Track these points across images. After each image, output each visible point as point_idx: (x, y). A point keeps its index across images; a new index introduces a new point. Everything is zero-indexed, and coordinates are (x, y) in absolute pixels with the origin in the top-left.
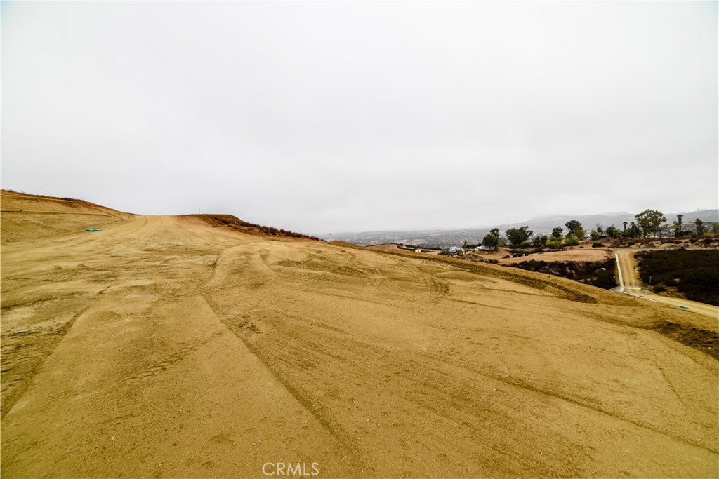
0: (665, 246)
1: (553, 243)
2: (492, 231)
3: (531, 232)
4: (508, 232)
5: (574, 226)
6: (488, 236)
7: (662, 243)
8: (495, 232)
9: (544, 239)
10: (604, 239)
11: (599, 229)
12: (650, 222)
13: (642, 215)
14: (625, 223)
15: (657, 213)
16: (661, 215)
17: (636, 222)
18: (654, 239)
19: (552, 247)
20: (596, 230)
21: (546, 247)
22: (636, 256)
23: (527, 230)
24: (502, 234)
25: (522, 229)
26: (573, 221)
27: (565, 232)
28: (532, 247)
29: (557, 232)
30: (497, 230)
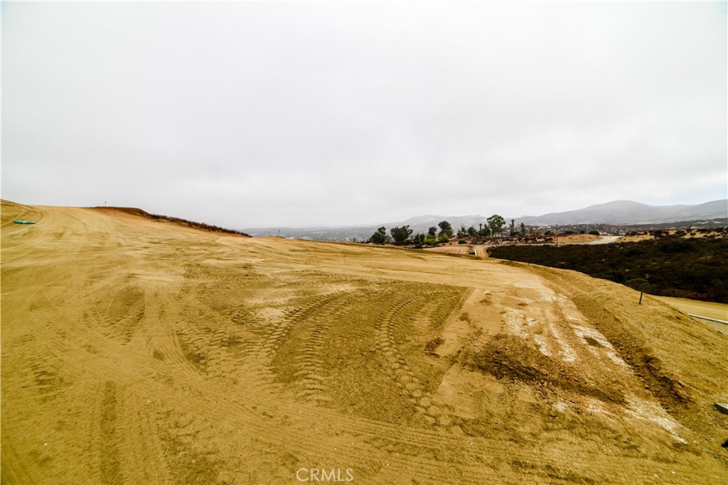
0: (505, 243)
1: (430, 240)
2: (380, 229)
3: (412, 231)
4: (392, 230)
5: (444, 225)
6: (376, 233)
7: (503, 241)
8: (382, 230)
9: (423, 236)
10: (467, 238)
11: (463, 229)
12: (496, 222)
13: (491, 218)
14: (481, 225)
15: (500, 217)
16: (502, 219)
17: (488, 224)
18: (499, 238)
19: (429, 244)
20: (461, 229)
21: (424, 243)
22: (487, 251)
23: (408, 229)
24: (388, 233)
25: (404, 227)
26: (445, 222)
27: (439, 230)
28: (412, 244)
29: (432, 231)
30: (383, 228)
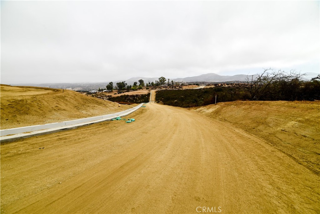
0: (164, 89)
1: (134, 88)
3: (127, 84)
4: (117, 84)
5: (141, 82)
6: (108, 85)
7: (164, 88)
8: (111, 83)
9: (131, 86)
10: (150, 87)
11: (149, 83)
12: (162, 80)
13: (160, 78)
14: (156, 81)
15: (164, 78)
17: (159, 81)
18: (162, 87)
19: (134, 90)
21: (131, 89)
22: (156, 92)
23: (125, 83)
24: (115, 85)
25: (123, 82)
26: (141, 80)
27: (138, 84)
28: (126, 90)
29: (135, 84)
